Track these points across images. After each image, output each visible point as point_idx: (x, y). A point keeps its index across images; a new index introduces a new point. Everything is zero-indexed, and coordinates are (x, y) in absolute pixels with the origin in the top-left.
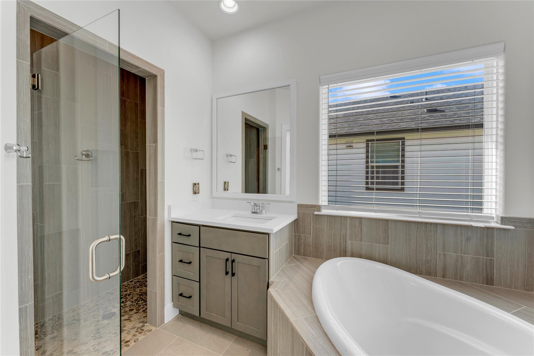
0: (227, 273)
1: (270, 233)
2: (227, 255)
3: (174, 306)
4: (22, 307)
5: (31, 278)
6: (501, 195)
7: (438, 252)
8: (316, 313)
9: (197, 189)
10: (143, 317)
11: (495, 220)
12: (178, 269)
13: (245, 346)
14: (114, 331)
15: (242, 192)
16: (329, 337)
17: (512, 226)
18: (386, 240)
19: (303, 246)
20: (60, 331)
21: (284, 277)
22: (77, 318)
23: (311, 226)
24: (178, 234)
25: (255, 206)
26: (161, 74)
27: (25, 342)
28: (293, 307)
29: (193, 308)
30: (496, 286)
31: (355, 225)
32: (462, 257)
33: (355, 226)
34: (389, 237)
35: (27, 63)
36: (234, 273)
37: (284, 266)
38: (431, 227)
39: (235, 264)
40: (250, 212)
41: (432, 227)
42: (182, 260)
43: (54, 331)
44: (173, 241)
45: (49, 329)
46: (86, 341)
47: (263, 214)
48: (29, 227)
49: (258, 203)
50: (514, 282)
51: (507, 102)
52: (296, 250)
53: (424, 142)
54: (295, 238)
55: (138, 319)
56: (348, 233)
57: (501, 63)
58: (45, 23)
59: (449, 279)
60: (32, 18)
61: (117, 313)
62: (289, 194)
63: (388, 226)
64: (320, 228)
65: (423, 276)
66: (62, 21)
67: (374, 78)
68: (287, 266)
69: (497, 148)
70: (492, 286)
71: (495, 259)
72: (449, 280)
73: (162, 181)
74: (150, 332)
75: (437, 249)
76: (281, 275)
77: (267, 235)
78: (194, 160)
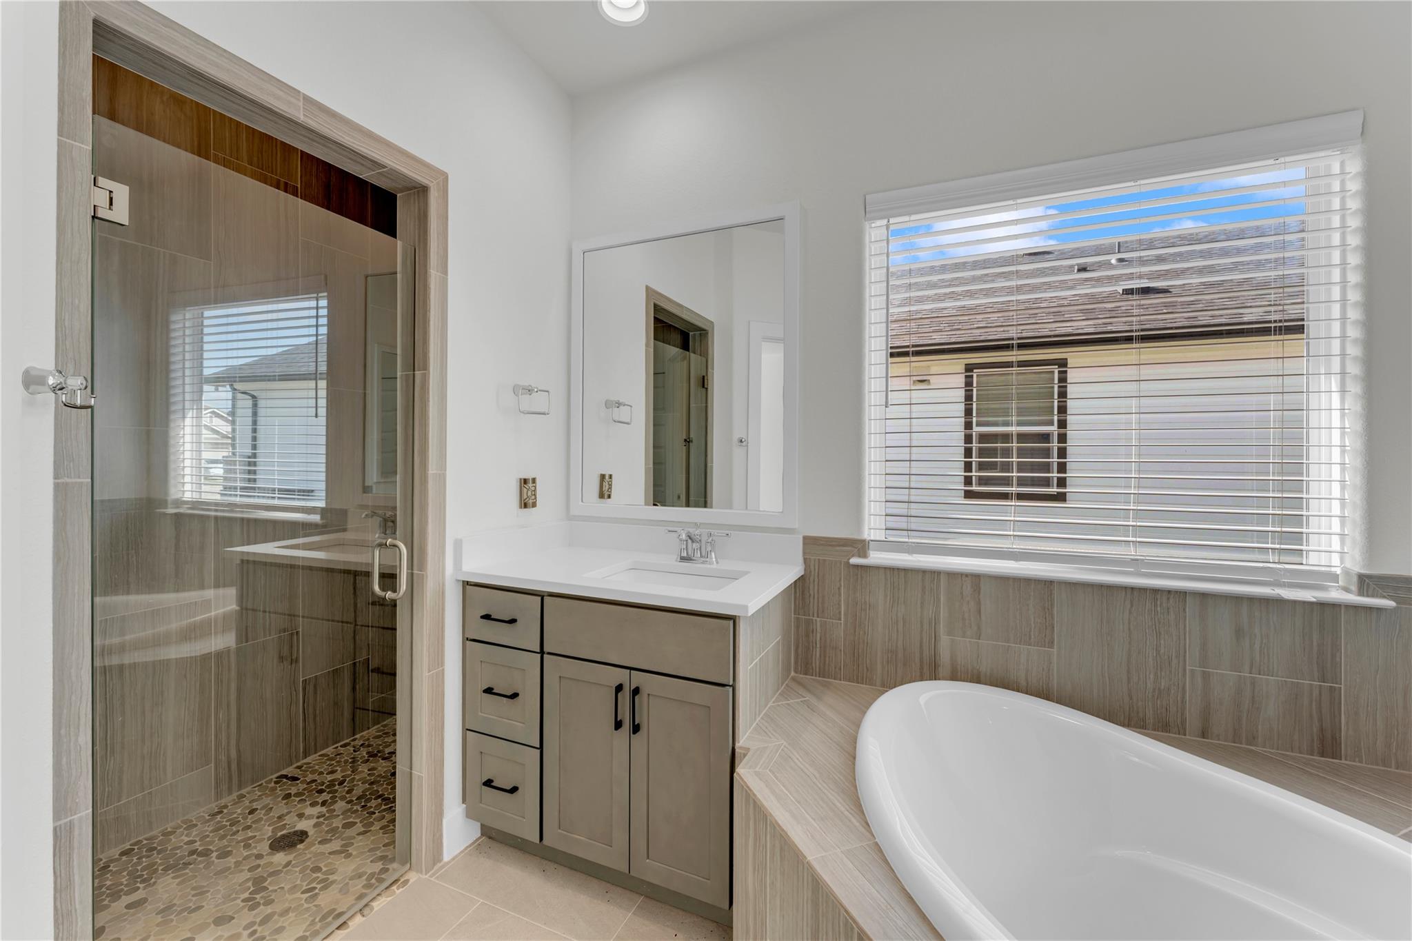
0: (618, 725)
1: (739, 617)
2: (621, 676)
3: (470, 814)
4: (60, 825)
5: (86, 743)
6: (1356, 514)
7: (1188, 668)
8: (875, 839)
9: (529, 493)
10: (383, 846)
11: (1341, 583)
12: (480, 714)
13: (668, 926)
14: (305, 884)
15: (647, 504)
16: (920, 906)
17: (1388, 599)
18: (1045, 636)
19: (818, 650)
20: (153, 886)
21: (774, 736)
22: (200, 849)
23: (840, 595)
24: (483, 617)
25: (689, 541)
26: (438, 184)
27: (65, 921)
28: (811, 820)
29: (521, 819)
30: (1346, 760)
31: (962, 593)
32: (1253, 683)
33: (962, 598)
34: (1055, 626)
35: (83, 146)
36: (638, 725)
37: (770, 704)
38: (1168, 599)
39: (640, 700)
40: (675, 557)
41: (1171, 601)
42: (493, 689)
43: (138, 885)
44: (466, 636)
45: (124, 880)
46: (230, 914)
47: (711, 563)
48: (83, 601)
49: (697, 532)
50: (1394, 751)
51: (1371, 268)
52: (800, 661)
53: (1147, 372)
54: (797, 627)
55: (369, 851)
56: (943, 614)
57: (1355, 166)
58: (135, 40)
59: (1219, 740)
60: (97, 24)
61: (310, 834)
62: (781, 511)
63: (1053, 596)
64: (865, 602)
65: (1146, 731)
66: (178, 35)
67: (1011, 202)
68: (778, 705)
69: (1343, 391)
70: (1336, 759)
71: (1342, 686)
72: (1219, 744)
73: (439, 472)
74: (403, 887)
75: (1185, 661)
76: (766, 730)
77: (731, 622)
78: (522, 414)
